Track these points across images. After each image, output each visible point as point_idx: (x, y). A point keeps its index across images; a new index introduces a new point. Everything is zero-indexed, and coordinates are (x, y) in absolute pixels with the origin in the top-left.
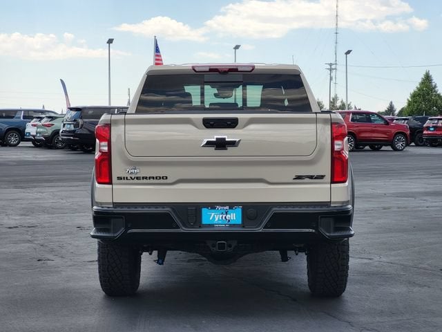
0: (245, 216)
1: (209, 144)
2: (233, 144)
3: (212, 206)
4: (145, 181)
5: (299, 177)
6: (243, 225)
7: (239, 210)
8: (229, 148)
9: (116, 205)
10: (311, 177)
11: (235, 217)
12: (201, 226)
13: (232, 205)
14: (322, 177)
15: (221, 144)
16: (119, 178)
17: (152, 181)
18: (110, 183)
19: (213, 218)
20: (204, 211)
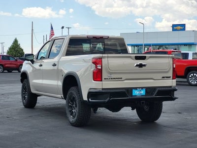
0: (146, 92)
1: (137, 65)
2: (145, 65)
3: (136, 88)
4: (114, 80)
5: (163, 77)
6: (146, 95)
7: (144, 90)
8: (143, 67)
9: (103, 89)
10: (167, 77)
11: (143, 92)
12: (132, 96)
13: (142, 88)
14: (170, 77)
15: (141, 66)
16: (105, 79)
17: (117, 80)
18: (101, 81)
19: (136, 93)
20: (133, 90)
